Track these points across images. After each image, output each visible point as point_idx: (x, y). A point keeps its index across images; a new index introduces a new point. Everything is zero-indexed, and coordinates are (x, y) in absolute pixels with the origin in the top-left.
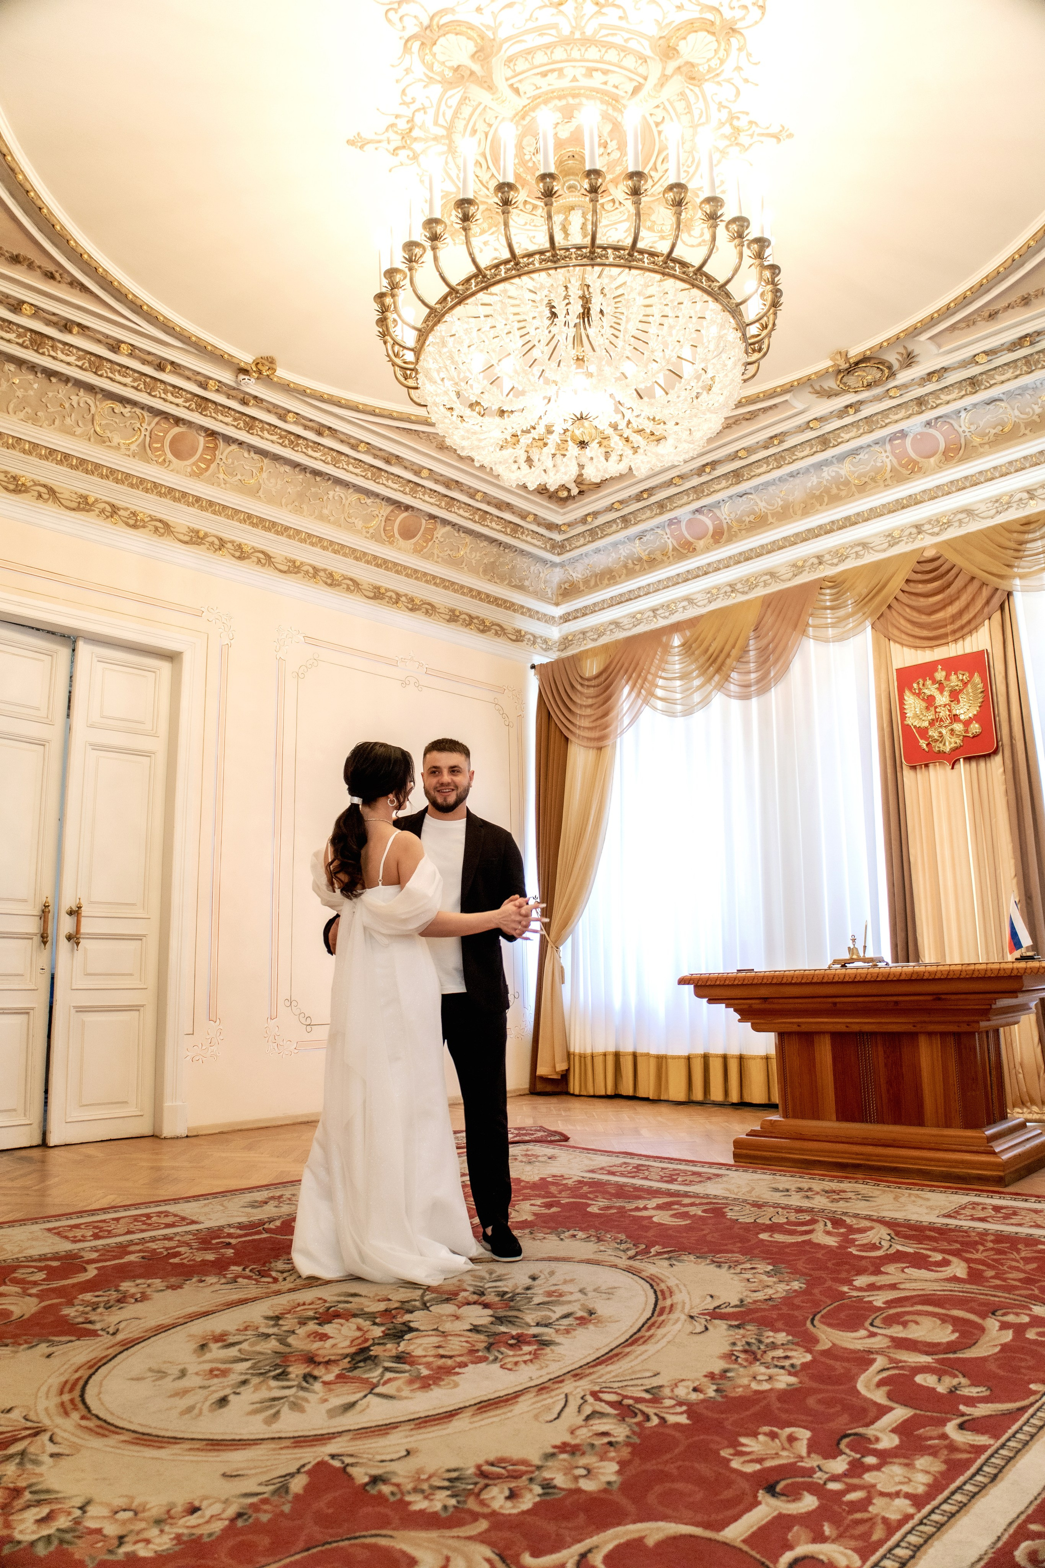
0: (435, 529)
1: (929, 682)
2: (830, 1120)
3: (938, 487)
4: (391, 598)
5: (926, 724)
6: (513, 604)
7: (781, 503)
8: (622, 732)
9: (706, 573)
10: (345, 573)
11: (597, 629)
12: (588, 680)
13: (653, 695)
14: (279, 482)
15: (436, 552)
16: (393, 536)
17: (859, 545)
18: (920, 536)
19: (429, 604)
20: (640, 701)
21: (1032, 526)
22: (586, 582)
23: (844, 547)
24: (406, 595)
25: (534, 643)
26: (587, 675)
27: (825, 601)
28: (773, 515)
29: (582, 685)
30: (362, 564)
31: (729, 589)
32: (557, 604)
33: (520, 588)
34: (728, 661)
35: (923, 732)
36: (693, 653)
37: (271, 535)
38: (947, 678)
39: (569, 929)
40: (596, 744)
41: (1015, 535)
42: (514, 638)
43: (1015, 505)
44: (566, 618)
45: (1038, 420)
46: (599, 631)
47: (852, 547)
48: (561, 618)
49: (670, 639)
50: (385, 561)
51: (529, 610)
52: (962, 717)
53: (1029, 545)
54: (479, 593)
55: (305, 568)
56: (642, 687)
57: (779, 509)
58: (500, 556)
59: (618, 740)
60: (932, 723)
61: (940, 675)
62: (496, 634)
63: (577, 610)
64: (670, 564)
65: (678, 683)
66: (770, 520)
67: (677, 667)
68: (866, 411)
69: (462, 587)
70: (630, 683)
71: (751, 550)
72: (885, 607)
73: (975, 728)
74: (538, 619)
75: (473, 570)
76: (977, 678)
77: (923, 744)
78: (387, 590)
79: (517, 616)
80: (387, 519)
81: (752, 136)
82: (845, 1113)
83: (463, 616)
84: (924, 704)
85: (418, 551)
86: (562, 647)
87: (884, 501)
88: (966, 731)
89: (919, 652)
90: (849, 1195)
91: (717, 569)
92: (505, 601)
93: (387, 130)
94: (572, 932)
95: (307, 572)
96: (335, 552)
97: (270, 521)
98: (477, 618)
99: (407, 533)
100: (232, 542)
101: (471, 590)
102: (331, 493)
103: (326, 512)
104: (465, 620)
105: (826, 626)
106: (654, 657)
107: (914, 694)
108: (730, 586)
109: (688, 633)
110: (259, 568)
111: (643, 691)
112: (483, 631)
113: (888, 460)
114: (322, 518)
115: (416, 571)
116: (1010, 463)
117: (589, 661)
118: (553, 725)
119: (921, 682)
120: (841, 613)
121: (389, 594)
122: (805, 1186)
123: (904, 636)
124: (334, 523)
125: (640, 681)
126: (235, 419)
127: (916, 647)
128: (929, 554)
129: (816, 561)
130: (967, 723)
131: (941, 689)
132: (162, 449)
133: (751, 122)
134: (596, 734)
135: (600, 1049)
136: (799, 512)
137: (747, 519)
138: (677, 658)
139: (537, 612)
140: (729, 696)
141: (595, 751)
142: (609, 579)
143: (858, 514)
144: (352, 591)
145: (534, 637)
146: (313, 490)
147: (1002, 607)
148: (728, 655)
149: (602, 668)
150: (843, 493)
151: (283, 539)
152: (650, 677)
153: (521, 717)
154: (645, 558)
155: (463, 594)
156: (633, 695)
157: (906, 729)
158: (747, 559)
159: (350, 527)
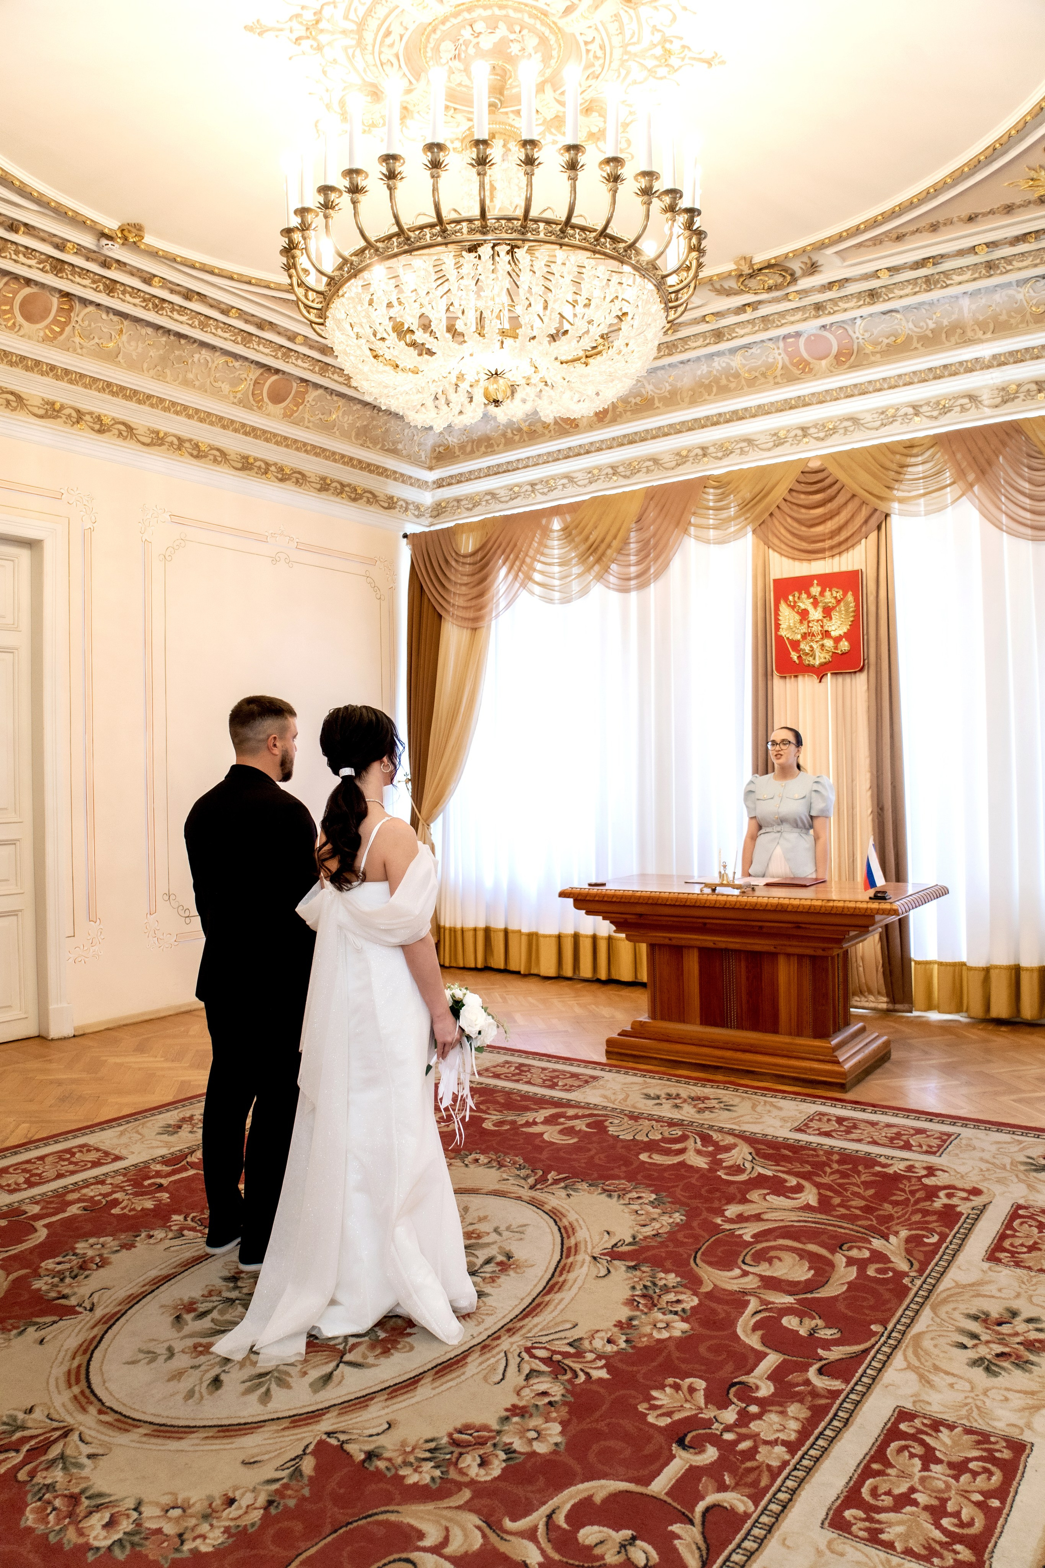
0: (307, 392)
1: (804, 596)
2: (694, 1023)
3: (827, 391)
4: (259, 468)
5: (799, 637)
6: (386, 470)
7: (669, 388)
8: (497, 616)
9: (588, 452)
10: (211, 442)
11: (472, 498)
12: (465, 556)
13: (530, 578)
14: (140, 345)
15: (306, 416)
16: (262, 400)
17: (744, 440)
18: (805, 440)
19: (300, 473)
20: (517, 585)
21: (915, 451)
22: (462, 447)
23: (729, 440)
24: (275, 464)
25: (406, 510)
26: (462, 552)
27: (708, 500)
28: (660, 399)
29: (456, 561)
30: (229, 433)
31: (610, 471)
32: (431, 468)
33: (394, 452)
34: (609, 552)
35: (795, 644)
36: (573, 540)
37: (132, 405)
38: (822, 594)
39: (440, 808)
40: (470, 625)
41: (898, 457)
42: (386, 505)
43: (900, 419)
44: (440, 484)
45: (931, 335)
46: (474, 502)
47: (737, 442)
48: (434, 483)
49: (549, 522)
50: (254, 429)
51: (402, 475)
52: (833, 634)
53: (910, 469)
54: (351, 459)
55: (170, 439)
56: (520, 570)
57: (667, 394)
58: (373, 418)
59: (493, 623)
60: (804, 636)
61: (815, 590)
62: (368, 502)
63: (451, 477)
64: (552, 438)
65: (556, 569)
66: (657, 404)
67: (556, 552)
68: (763, 311)
69: (334, 453)
70: (508, 564)
71: (636, 433)
72: (767, 514)
73: (845, 646)
74: (411, 484)
75: (345, 435)
76: (850, 597)
77: (794, 656)
78: (256, 460)
79: (390, 481)
80: (256, 383)
81: (683, 59)
82: (708, 1019)
83: (334, 485)
84: (798, 617)
85: (288, 416)
86: (435, 513)
87: (773, 399)
88: (836, 648)
89: (797, 563)
90: (713, 1103)
91: (600, 449)
92: (378, 467)
93: (291, 19)
94: (442, 811)
95: (172, 443)
96: (201, 420)
97: (131, 389)
98: (349, 485)
99: (277, 397)
100: (91, 413)
101: (343, 456)
102: (196, 356)
103: (190, 376)
104: (336, 488)
105: (708, 528)
106: (533, 540)
107: (789, 606)
108: (612, 468)
109: (568, 518)
110: (120, 442)
111: (520, 574)
112: (354, 500)
113: (780, 358)
114: (187, 383)
115: (286, 438)
116: (900, 376)
117: (464, 536)
118: (426, 601)
119: (797, 594)
120: (724, 514)
121: (258, 464)
122: (673, 1091)
123: (783, 546)
124: (200, 389)
125: (518, 563)
126: (94, 282)
127: (794, 559)
128: (814, 465)
129: (700, 452)
130: (837, 640)
131: (815, 604)
132: (11, 311)
133: (684, 47)
134: (471, 614)
135: (470, 924)
136: (687, 400)
137: (634, 401)
138: (556, 543)
139: (411, 477)
140: (609, 588)
141: (469, 631)
142: (486, 447)
143: (746, 409)
144: (219, 463)
145: (407, 503)
146: (177, 353)
147: (879, 528)
148: (609, 546)
149: (478, 546)
150: (732, 385)
151: (145, 408)
152: (528, 560)
153: (393, 589)
154: (525, 429)
155: (335, 461)
156: (511, 577)
157: (780, 639)
158: (631, 442)
159: (216, 393)
